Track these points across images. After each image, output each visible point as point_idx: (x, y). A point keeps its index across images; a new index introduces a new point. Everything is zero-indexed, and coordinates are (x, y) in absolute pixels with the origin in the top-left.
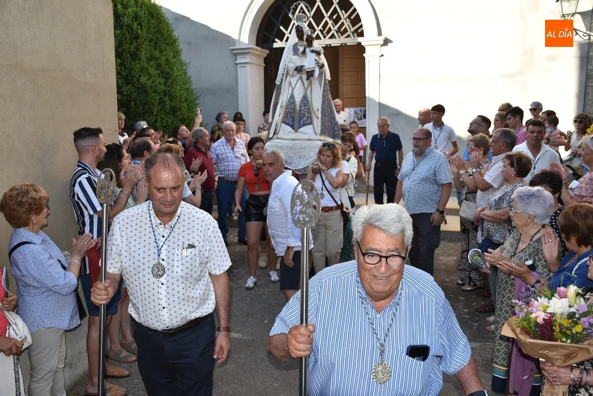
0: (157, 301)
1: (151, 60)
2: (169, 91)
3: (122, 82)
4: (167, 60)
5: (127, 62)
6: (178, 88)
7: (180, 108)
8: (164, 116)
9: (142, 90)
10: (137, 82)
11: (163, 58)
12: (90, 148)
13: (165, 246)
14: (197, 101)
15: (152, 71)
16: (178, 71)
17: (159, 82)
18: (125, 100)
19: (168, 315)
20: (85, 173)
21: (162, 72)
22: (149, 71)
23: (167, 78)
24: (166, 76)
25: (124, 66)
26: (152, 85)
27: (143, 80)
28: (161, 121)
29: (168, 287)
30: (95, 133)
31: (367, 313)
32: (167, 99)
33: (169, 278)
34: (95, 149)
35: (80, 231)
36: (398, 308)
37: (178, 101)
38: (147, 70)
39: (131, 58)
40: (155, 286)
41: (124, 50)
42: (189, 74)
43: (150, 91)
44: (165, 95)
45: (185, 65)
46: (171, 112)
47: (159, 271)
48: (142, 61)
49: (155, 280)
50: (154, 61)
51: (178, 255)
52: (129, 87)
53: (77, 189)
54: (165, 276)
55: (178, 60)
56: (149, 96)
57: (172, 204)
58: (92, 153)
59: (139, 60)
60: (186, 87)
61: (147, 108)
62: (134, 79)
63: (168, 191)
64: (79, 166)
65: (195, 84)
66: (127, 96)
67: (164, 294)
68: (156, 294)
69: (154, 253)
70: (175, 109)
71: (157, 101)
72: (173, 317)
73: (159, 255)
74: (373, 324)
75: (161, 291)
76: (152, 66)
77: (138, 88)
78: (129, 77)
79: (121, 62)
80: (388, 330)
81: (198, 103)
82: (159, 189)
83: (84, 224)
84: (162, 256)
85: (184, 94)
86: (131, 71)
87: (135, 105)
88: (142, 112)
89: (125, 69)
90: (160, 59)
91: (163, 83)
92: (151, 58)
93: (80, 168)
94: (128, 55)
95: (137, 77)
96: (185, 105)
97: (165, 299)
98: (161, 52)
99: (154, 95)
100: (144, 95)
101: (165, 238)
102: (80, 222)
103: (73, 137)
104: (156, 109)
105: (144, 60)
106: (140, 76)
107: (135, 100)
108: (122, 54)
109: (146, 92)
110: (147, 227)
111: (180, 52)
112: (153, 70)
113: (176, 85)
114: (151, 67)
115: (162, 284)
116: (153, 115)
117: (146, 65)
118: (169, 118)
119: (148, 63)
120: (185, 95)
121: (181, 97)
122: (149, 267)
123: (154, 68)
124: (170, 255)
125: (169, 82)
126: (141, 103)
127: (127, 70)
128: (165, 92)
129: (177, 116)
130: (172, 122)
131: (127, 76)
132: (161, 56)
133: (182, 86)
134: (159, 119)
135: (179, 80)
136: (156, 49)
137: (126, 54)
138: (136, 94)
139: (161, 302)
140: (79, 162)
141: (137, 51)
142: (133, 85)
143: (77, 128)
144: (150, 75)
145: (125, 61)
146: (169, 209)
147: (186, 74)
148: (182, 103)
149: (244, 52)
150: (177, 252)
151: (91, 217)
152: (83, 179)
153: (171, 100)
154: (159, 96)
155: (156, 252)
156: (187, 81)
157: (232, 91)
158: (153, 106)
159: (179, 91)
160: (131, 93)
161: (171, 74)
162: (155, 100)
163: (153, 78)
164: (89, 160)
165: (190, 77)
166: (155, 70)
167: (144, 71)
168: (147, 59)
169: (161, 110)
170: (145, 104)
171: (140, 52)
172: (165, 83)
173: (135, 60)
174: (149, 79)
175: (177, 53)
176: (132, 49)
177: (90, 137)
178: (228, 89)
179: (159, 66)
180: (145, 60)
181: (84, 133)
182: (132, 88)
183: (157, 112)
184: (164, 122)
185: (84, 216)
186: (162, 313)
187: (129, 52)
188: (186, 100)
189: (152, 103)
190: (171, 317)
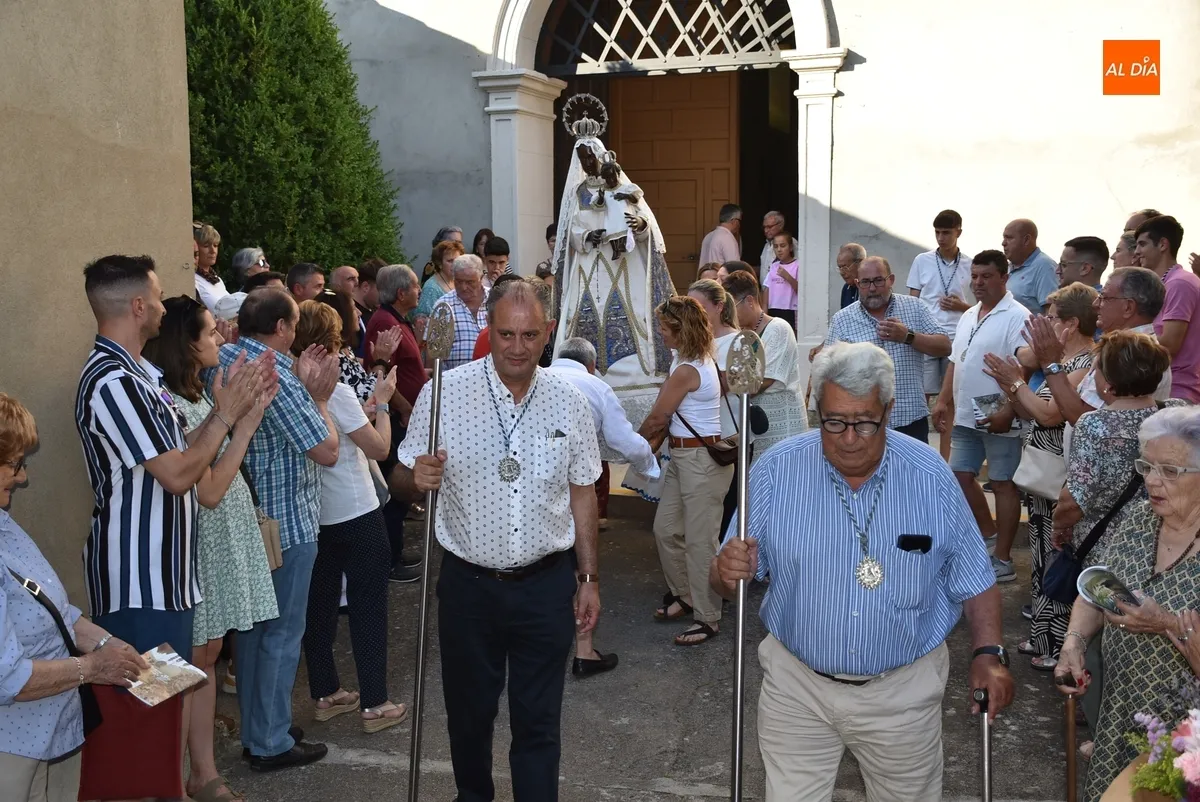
0: (505, 520)
1: (282, 102)
2: (324, 176)
3: (210, 153)
4: (320, 101)
5: (224, 105)
6: (345, 168)
7: (350, 217)
8: (312, 237)
9: (259, 171)
10: (247, 153)
11: (311, 97)
12: (127, 306)
13: (517, 432)
14: (392, 202)
15: (286, 128)
16: (345, 127)
17: (301, 155)
18: (216, 197)
19: (520, 543)
20: (117, 368)
21: (307, 130)
22: (276, 127)
23: (319, 145)
24: (319, 140)
25: (216, 112)
26: (284, 160)
27: (262, 147)
28: (304, 249)
29: (525, 497)
30: (136, 268)
31: (840, 494)
32: (318, 194)
33: (527, 483)
34: (140, 308)
35: (97, 508)
36: (883, 485)
37: (345, 200)
38: (272, 124)
39: (233, 95)
40: (503, 495)
41: (216, 75)
42: (373, 135)
43: (278, 174)
44: (314, 186)
45: (364, 114)
46: (329, 227)
47: (510, 470)
48: (259, 102)
49: (504, 484)
50: (290, 103)
51: (539, 446)
52: (226, 164)
53: (97, 403)
54: (520, 479)
55: (346, 103)
56: (276, 188)
57: (524, 360)
58: (131, 317)
59: (253, 101)
60: (366, 168)
61: (272, 216)
62: (240, 145)
63: (518, 337)
64: (99, 349)
65: (389, 161)
66: (222, 185)
67: (519, 507)
68: (505, 508)
69: (500, 442)
70: (339, 220)
71: (295, 200)
72: (528, 547)
73: (508, 445)
74: (848, 508)
75: (512, 502)
76: (282, 116)
77: (248, 166)
78: (228, 142)
79: (207, 104)
80: (871, 515)
81: (395, 207)
82: (504, 333)
83: (108, 492)
84: (513, 447)
85: (361, 184)
86: (233, 126)
87: (241, 208)
88: (259, 225)
89: (218, 121)
90: (302, 99)
91: (310, 155)
92: (281, 97)
93: (102, 354)
94: (226, 87)
95: (247, 140)
96: (362, 209)
97: (519, 516)
98: (306, 81)
99: (287, 185)
100: (264, 184)
101: (515, 420)
102: (100, 486)
103: (83, 279)
104: (291, 219)
105: (265, 100)
106: (254, 138)
107: (243, 195)
108: (212, 84)
109: (268, 177)
110: (486, 400)
111: (352, 83)
112: (287, 125)
113: (341, 162)
114: (282, 119)
115: (516, 491)
116: (284, 234)
117: (269, 113)
118: (323, 242)
119: (273, 107)
120: (362, 187)
121: (353, 191)
122: (493, 465)
123: (288, 121)
124: (527, 446)
125: (326, 155)
126: (256, 204)
127: (223, 124)
128: (313, 177)
129: (342, 237)
130: (331, 251)
131: (222, 137)
132: (305, 92)
133: (355, 164)
134: (300, 243)
135: (348, 150)
136: (294, 75)
137: (221, 86)
138: (243, 182)
139: (513, 521)
140: (98, 338)
141: (248, 78)
142: (236, 159)
143: (92, 257)
144: (278, 137)
145: (217, 101)
146: (518, 367)
147: (365, 136)
148: (356, 204)
149: (507, 84)
150: (537, 442)
151: (127, 473)
152: (112, 380)
153: (328, 198)
154: (300, 187)
155: (503, 440)
156: (367, 153)
157: (477, 179)
158: (286, 212)
159: (349, 176)
160: (232, 179)
161: (330, 135)
162: (290, 197)
163: (285, 143)
164: (126, 334)
165: (376, 144)
166: (291, 125)
167: (263, 127)
168: (272, 97)
169: (303, 221)
170: (267, 205)
171: (255, 80)
172: (315, 157)
173: (242, 100)
174: (275, 146)
175: (345, 85)
176: (236, 72)
177: (127, 279)
178: (468, 174)
179: (300, 115)
180: (268, 101)
181: (112, 269)
182: (235, 168)
183: (294, 226)
184: (312, 249)
185: (110, 471)
186: (512, 539)
187: (229, 80)
188: (365, 199)
189: (284, 204)
190: (525, 547)
